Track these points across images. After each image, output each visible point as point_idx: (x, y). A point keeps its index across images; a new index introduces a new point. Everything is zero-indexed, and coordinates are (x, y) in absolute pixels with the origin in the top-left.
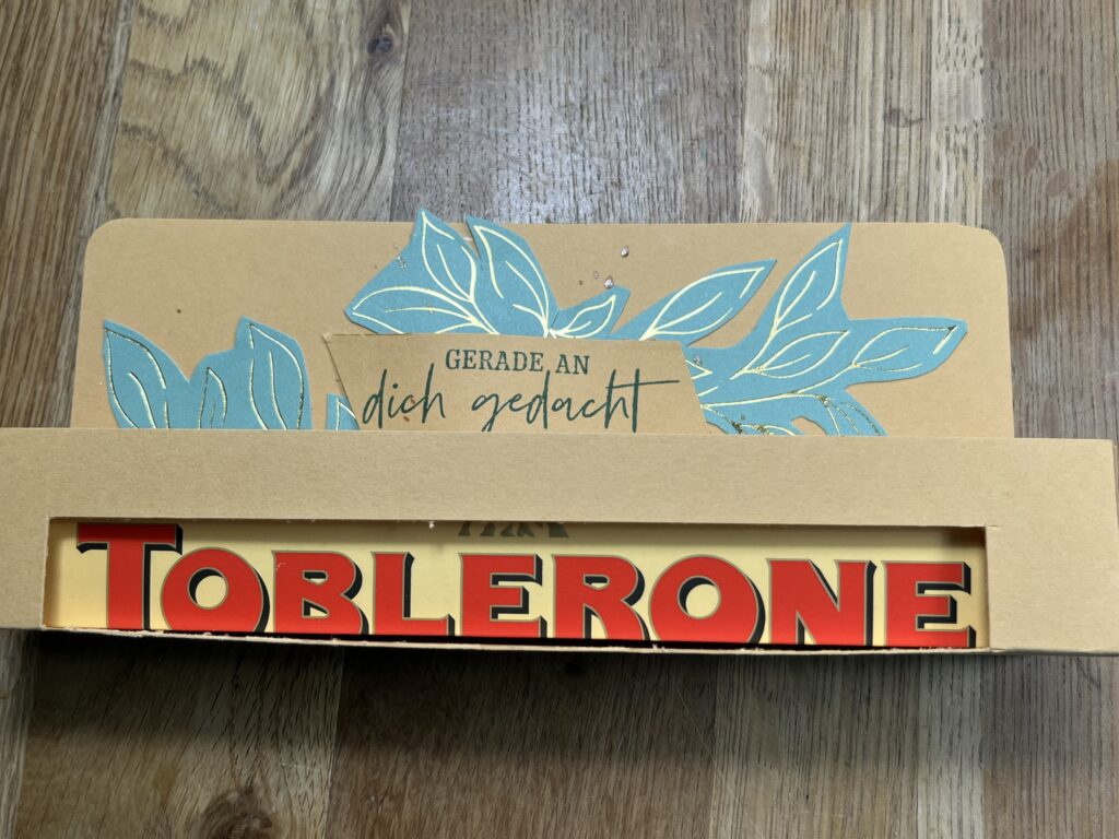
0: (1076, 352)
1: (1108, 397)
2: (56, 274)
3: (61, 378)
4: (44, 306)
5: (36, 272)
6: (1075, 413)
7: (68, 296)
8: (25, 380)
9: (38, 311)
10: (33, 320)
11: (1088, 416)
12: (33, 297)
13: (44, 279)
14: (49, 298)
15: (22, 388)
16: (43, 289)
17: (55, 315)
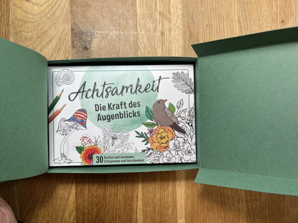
0: (196, 6)
1: (202, 13)
2: (7, 6)
3: (11, 25)
4: (5, 12)
5: (3, 6)
6: (196, 17)
7: (10, 10)
8: (4, 27)
9: (4, 13)
10: (4, 15)
11: (199, 17)
12: (3, 11)
13: (4, 7)
14: (6, 11)
15: (4, 28)
16: (4, 8)
17: (8, 14)
